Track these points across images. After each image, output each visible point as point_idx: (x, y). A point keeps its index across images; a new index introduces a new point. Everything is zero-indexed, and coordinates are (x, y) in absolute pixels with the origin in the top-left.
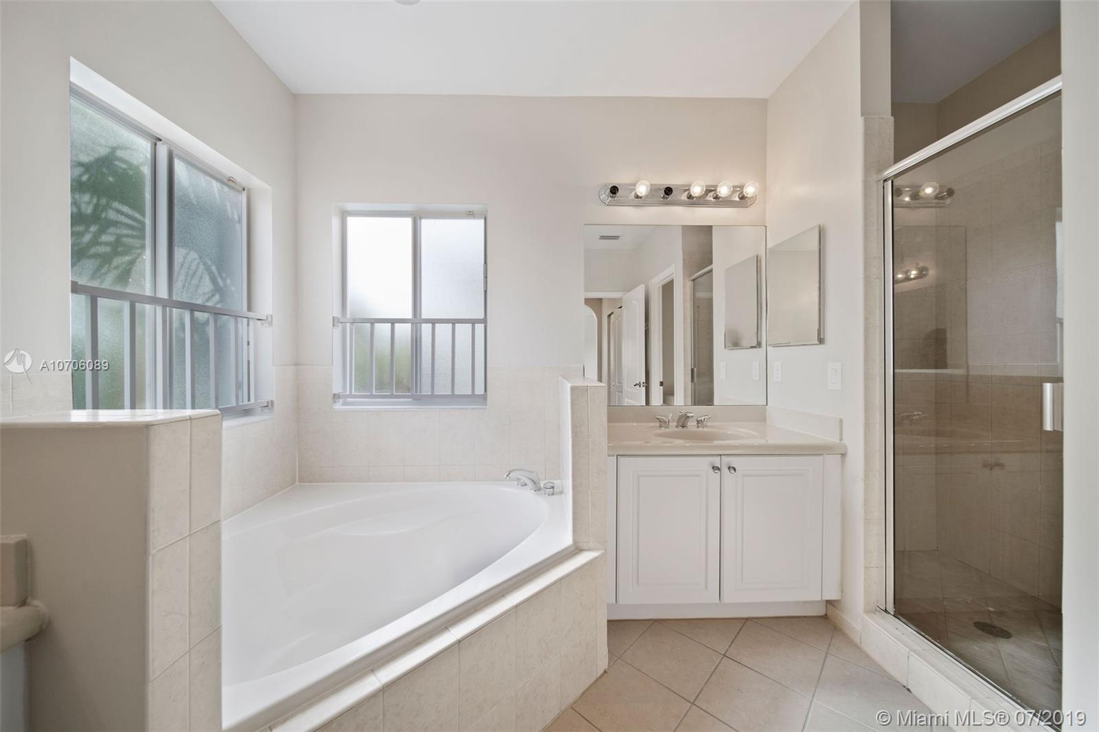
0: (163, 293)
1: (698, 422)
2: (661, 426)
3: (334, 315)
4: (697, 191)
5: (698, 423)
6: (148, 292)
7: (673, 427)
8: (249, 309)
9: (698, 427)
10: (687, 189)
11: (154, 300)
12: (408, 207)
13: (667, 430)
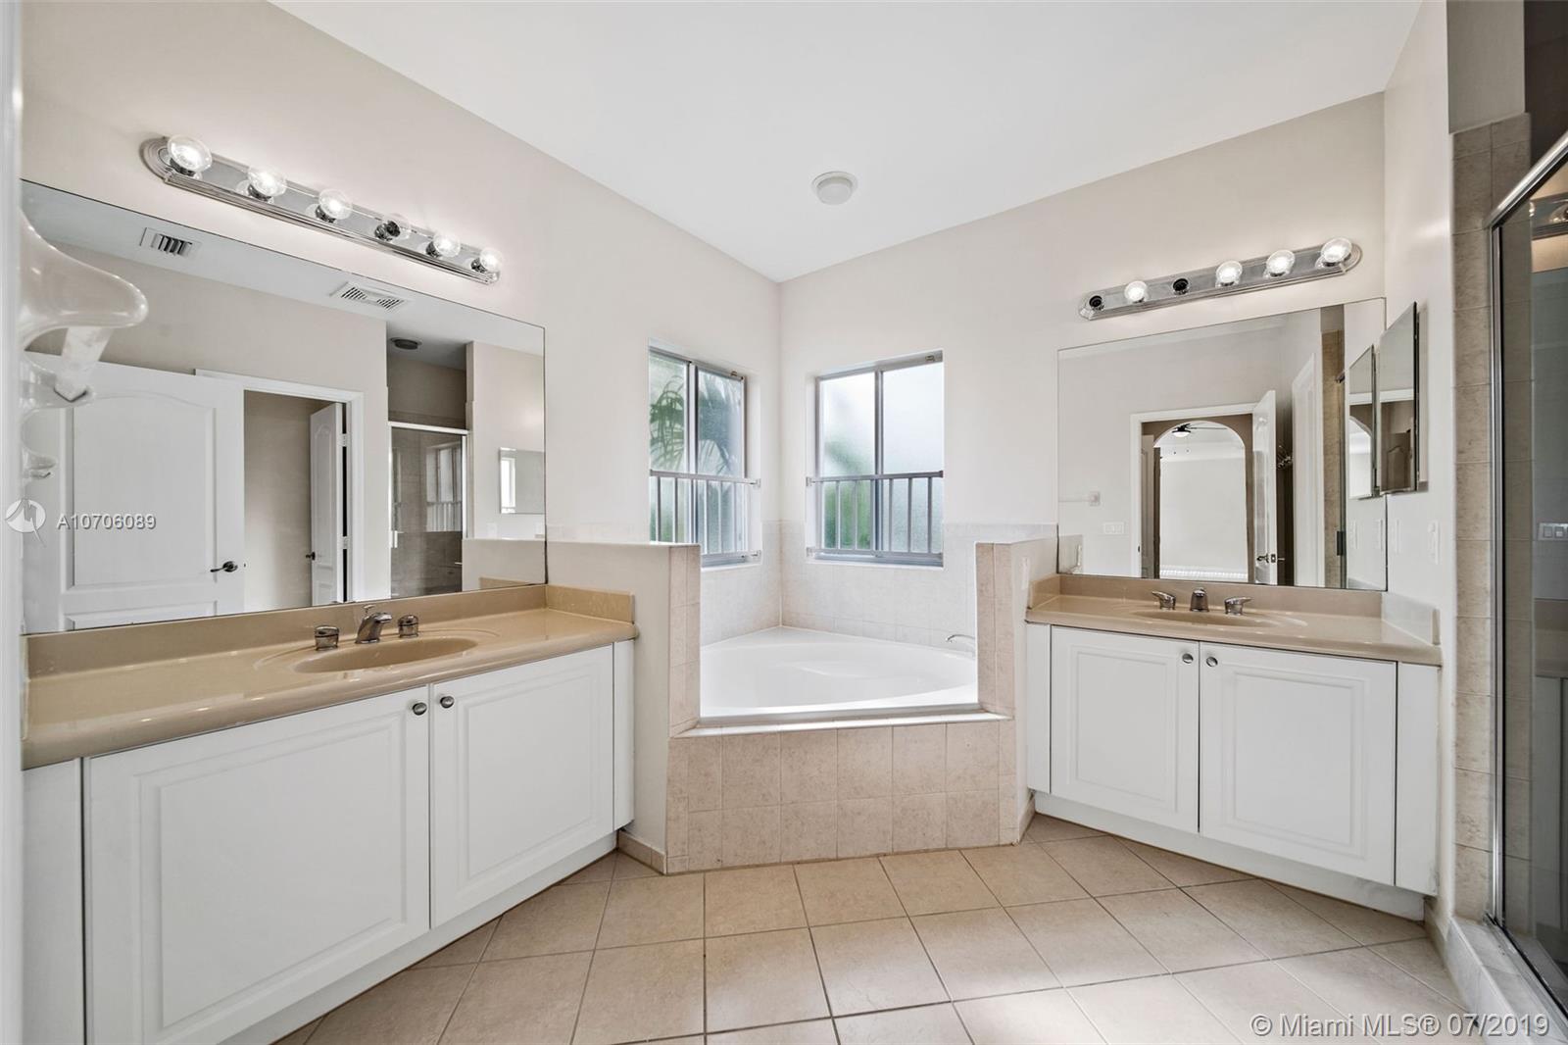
0: (693, 472)
1: (1227, 605)
2: (1161, 607)
3: (808, 475)
4: (1229, 274)
5: (1227, 608)
6: (685, 472)
7: (1183, 608)
8: (746, 476)
9: (1227, 613)
10: (1210, 276)
11: (688, 476)
12: (871, 363)
13: (1171, 611)
